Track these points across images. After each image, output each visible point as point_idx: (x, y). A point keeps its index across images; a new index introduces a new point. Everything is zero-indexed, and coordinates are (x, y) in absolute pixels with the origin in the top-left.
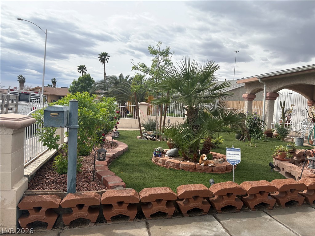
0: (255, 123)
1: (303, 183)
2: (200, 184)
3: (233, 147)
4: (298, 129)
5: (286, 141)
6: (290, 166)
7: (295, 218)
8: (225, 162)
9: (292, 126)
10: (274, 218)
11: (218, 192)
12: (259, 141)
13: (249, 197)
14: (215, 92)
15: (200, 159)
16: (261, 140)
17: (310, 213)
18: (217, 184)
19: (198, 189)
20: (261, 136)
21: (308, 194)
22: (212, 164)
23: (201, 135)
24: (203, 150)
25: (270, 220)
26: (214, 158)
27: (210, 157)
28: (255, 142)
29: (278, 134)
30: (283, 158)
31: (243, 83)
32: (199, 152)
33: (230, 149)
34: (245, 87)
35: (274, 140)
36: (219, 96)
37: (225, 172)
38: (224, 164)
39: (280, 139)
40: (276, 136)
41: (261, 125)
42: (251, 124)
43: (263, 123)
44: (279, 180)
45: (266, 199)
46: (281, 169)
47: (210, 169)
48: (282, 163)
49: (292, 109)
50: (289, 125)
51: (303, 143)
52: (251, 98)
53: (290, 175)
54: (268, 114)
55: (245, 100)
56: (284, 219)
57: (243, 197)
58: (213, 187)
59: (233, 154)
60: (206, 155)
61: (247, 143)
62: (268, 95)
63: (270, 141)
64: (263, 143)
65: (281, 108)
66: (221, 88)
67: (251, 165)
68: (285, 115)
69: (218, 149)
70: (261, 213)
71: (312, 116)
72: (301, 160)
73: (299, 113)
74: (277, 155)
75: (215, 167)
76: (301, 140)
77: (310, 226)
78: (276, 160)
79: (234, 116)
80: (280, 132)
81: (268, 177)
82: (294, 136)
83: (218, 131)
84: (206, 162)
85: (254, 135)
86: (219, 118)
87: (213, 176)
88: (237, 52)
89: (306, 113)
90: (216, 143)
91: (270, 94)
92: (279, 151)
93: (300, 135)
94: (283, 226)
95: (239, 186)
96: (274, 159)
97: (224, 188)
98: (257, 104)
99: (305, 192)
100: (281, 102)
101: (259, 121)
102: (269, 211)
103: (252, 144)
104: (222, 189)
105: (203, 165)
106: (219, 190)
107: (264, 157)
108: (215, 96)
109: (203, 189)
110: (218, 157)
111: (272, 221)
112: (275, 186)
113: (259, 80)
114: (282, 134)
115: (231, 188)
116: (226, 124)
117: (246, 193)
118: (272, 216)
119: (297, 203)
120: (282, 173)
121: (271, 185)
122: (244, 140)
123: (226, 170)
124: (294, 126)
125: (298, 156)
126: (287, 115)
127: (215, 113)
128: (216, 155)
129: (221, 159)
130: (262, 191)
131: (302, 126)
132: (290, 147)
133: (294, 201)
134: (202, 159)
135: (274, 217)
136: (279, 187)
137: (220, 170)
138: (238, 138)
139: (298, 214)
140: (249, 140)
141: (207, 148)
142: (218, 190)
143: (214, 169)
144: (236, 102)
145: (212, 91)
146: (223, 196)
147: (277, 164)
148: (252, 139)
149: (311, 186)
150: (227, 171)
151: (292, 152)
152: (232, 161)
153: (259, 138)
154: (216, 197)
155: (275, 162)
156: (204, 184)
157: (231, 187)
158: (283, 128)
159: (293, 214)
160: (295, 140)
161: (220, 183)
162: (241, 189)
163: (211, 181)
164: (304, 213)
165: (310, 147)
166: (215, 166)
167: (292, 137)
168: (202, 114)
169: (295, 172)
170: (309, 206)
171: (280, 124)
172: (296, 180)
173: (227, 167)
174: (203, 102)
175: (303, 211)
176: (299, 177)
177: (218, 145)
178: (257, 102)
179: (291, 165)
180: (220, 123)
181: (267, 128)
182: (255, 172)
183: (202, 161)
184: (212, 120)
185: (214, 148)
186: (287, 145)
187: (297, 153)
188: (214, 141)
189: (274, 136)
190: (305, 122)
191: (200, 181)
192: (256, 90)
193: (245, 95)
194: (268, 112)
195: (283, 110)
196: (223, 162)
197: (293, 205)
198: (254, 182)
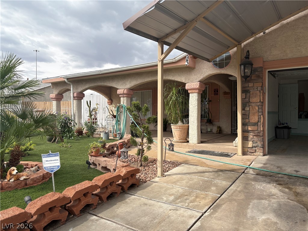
0: (66, 124)
1: (118, 174)
2: (12, 208)
3: (50, 153)
4: (104, 125)
5: (95, 137)
6: (105, 161)
7: (117, 210)
8: (41, 170)
9: (99, 123)
10: (99, 217)
11: (38, 210)
12: (71, 140)
13: (73, 203)
14: (20, 91)
15: (8, 173)
16: (73, 139)
17: (127, 200)
18: (35, 200)
19: (10, 216)
20: (72, 135)
21: (123, 183)
22: (24, 177)
23: (6, 144)
24: (10, 162)
25: (96, 220)
26: (25, 168)
27: (21, 169)
28: (68, 143)
29: (87, 132)
30: (98, 154)
31: (49, 83)
32: (5, 165)
33: (46, 155)
34: (52, 87)
35: (85, 137)
36: (26, 95)
37: (41, 182)
38: (40, 173)
39: (89, 136)
40: (86, 133)
41: (72, 124)
42: (62, 124)
43: (73, 122)
44: (99, 177)
45: (90, 200)
46: (98, 165)
47: (23, 183)
48: (98, 158)
49: (98, 108)
50: (96, 122)
51: (109, 136)
52: (59, 98)
53: (106, 169)
54: (77, 113)
55: (53, 100)
56: (109, 213)
57: (67, 205)
58: (31, 205)
59: (52, 161)
60: (15, 168)
61: (60, 145)
62: (75, 95)
63: (82, 139)
64: (75, 142)
65: (88, 107)
66: (28, 87)
67: (69, 167)
68: (92, 114)
69: (29, 157)
70: (87, 216)
71: (112, 113)
72: (110, 152)
73: (102, 111)
74: (92, 152)
75: (29, 180)
76: (107, 134)
77: (130, 213)
78: (92, 157)
79: (46, 118)
80: (90, 129)
81: (88, 175)
82: (101, 132)
83: (29, 137)
84: (16, 176)
85: (66, 135)
86: (28, 121)
87: (27, 190)
88: (38, 51)
89: (106, 111)
90: (25, 150)
91: (77, 94)
92: (94, 148)
93: (105, 130)
94: (109, 222)
95: (62, 195)
96: (90, 156)
97: (45, 203)
98: (64, 104)
99: (120, 181)
100: (87, 101)
101: (69, 121)
102: (93, 211)
103: (66, 144)
104: (42, 206)
105: (12, 180)
106: (39, 207)
107: (79, 156)
108: (22, 95)
109: (17, 214)
110: (30, 166)
111: (99, 221)
112: (97, 184)
113: (66, 80)
114: (91, 131)
115: (53, 201)
116: (37, 127)
117: (70, 200)
118: (98, 215)
119: (116, 194)
120: (99, 168)
121: (94, 184)
122: (56, 141)
123: (43, 179)
124: (100, 123)
125: (108, 150)
126: (93, 113)
127: (23, 116)
128: (27, 165)
129: (34, 168)
130: (85, 193)
131: (106, 122)
132: (101, 142)
133: (113, 193)
134: (11, 174)
135: (99, 215)
136: (100, 184)
137: (35, 181)
138: (50, 140)
139: (118, 204)
140: (62, 141)
141: (15, 159)
142: (37, 208)
143: (27, 182)
144: (42, 103)
145: (15, 89)
146: (45, 213)
147: (94, 161)
148: (64, 140)
149: (125, 175)
150: (44, 181)
151: (104, 147)
152: (51, 168)
153: (71, 137)
154: (35, 217)
155: (91, 159)
156: (17, 204)
157: (54, 199)
158: (92, 125)
159: (115, 206)
160: (102, 135)
161: (39, 198)
162: (64, 198)
163: (27, 198)
164: (123, 201)
165: (114, 139)
166: (29, 178)
167: (99, 133)
168: (5, 119)
169: (110, 165)
170: (126, 193)
171: (89, 122)
172: (112, 172)
173: (43, 176)
174: (4, 103)
175: (122, 200)
176: (113, 169)
177: (28, 151)
178: (64, 102)
179: (106, 159)
180: (29, 126)
181: (77, 126)
182: (74, 173)
183: (11, 176)
184: (19, 124)
185: (24, 156)
186: (99, 141)
187: (107, 146)
188: (23, 148)
189: (84, 134)
190: (108, 118)
191: (11, 202)
192: (63, 91)
193: (53, 95)
194: (77, 112)
195: (90, 109)
196: (38, 171)
197: (113, 196)
198: (76, 186)
